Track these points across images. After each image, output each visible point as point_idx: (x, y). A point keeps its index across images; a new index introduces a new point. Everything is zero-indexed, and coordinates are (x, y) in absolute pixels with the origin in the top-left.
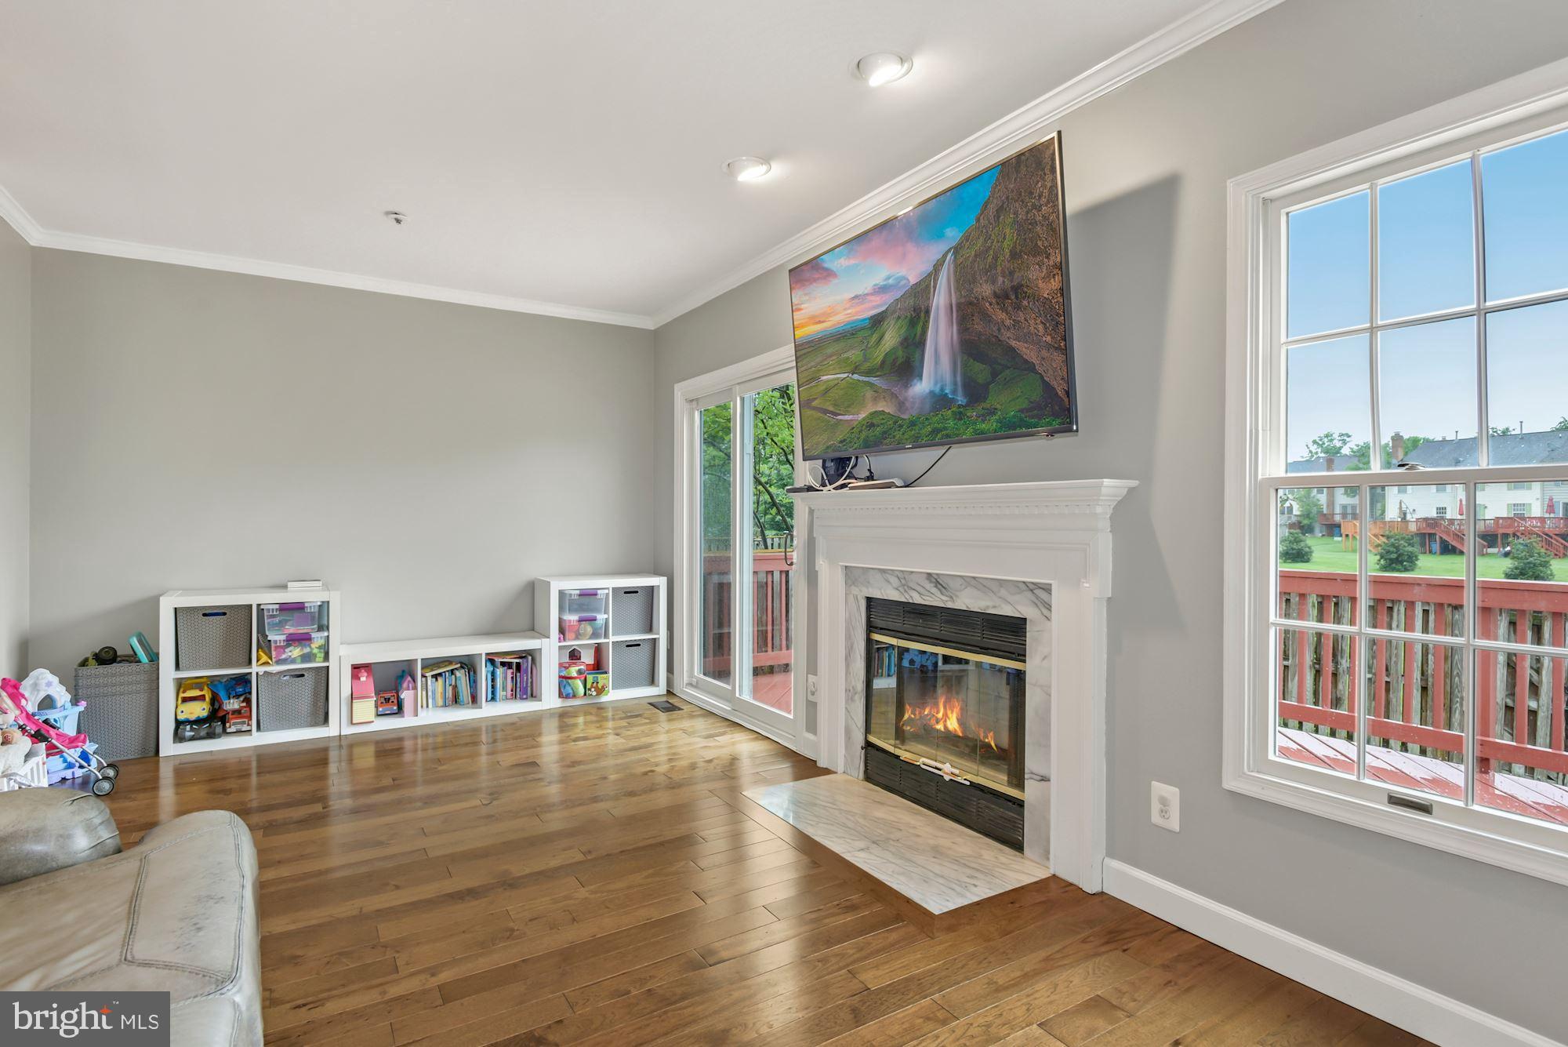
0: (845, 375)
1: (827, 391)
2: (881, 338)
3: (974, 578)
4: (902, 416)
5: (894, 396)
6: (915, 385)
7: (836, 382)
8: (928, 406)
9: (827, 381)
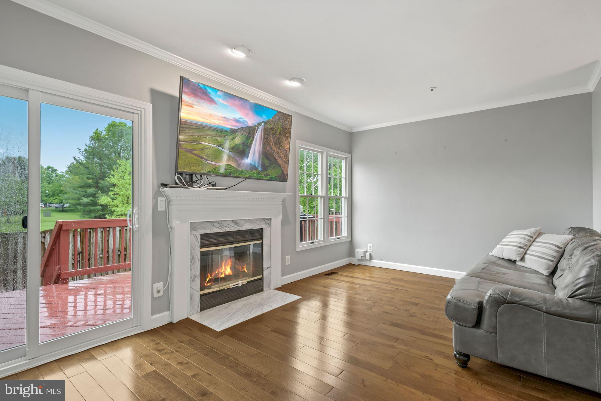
0: (215, 146)
1: (203, 149)
2: (234, 138)
3: (249, 219)
4: (239, 169)
5: (236, 161)
6: (245, 159)
7: (209, 147)
8: (249, 168)
9: (205, 145)
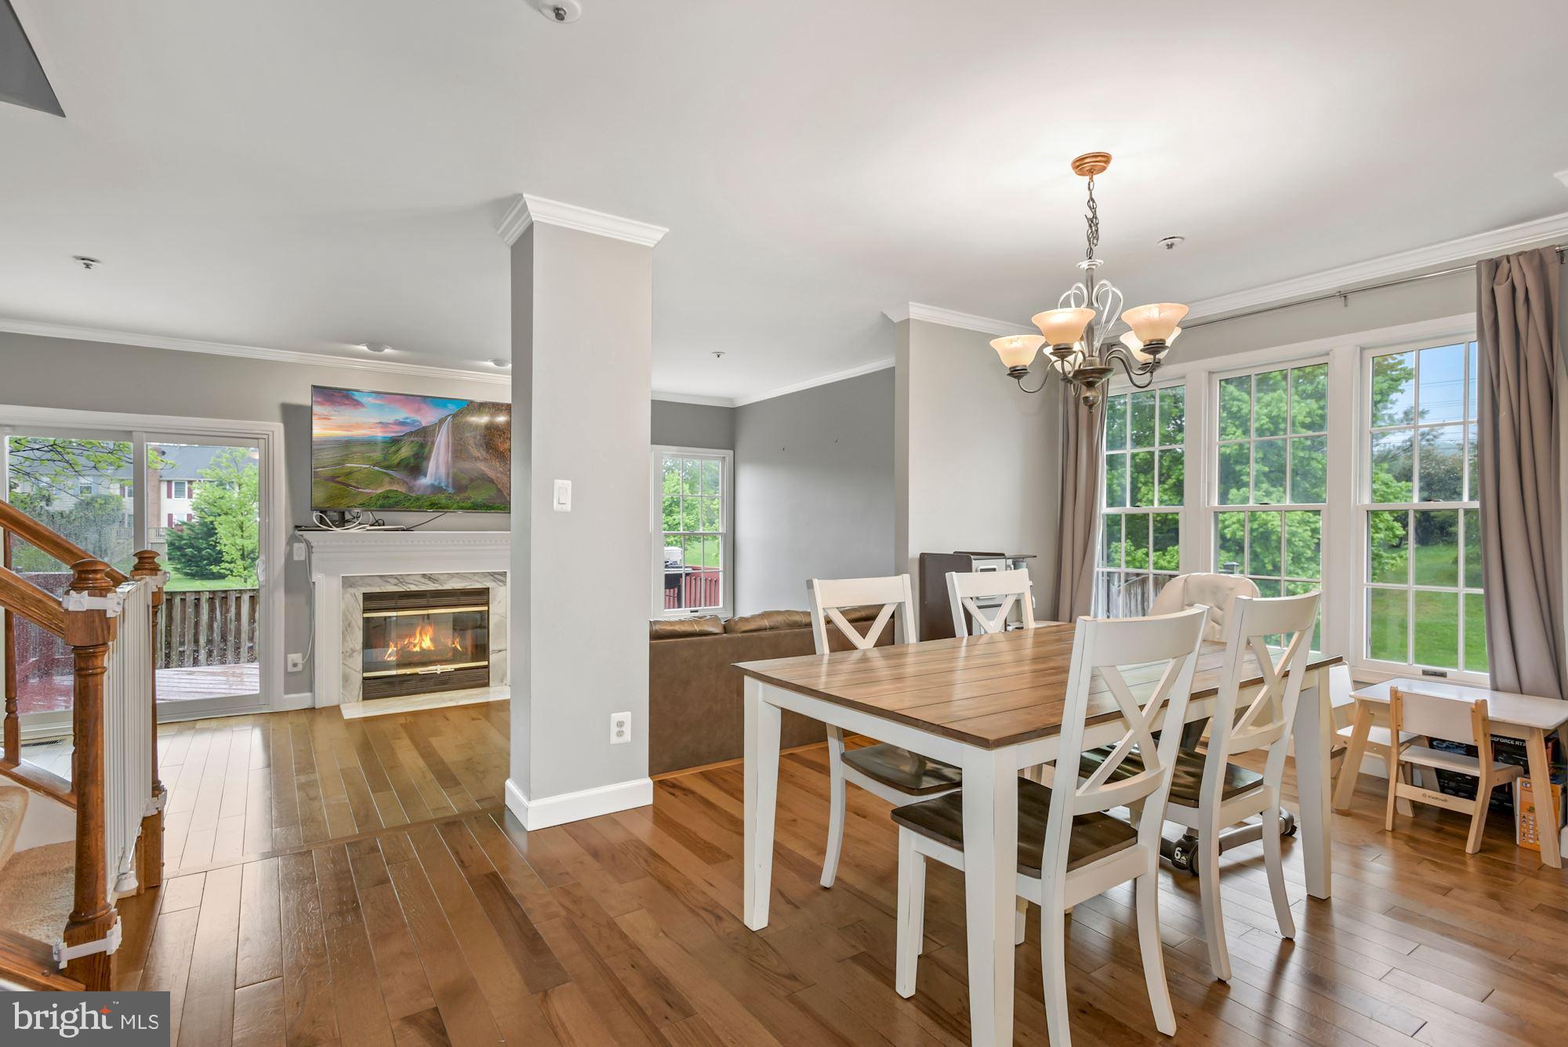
0: (368, 466)
1: (350, 473)
2: (399, 450)
4: (411, 495)
5: (406, 483)
6: (421, 479)
7: (359, 469)
8: (429, 491)
9: (351, 467)
